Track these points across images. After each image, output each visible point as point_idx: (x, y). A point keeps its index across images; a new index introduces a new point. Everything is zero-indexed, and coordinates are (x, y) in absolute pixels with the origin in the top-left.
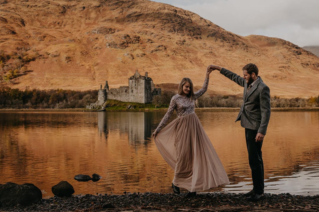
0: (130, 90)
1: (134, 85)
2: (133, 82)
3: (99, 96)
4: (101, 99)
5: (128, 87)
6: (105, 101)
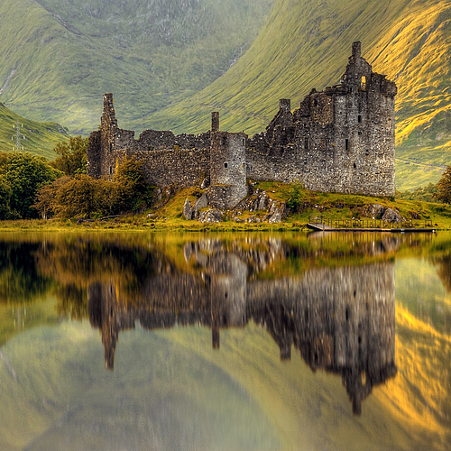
0: (338, 142)
1: (356, 118)
2: (349, 105)
3: (226, 165)
4: (237, 180)
5: (331, 127)
6: (251, 190)
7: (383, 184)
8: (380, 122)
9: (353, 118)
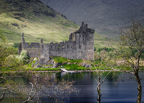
0: (77, 46)
2: (80, 36)
3: (43, 53)
4: (46, 57)
5: (75, 42)
6: (50, 59)
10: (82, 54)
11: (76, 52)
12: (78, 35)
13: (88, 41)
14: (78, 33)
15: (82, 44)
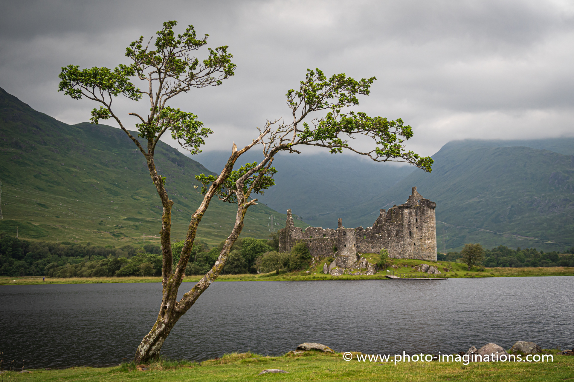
2: (411, 213)
3: (345, 246)
4: (351, 253)
5: (401, 225)
6: (359, 258)
7: (430, 253)
8: (427, 222)
9: (413, 220)
10: (415, 249)
11: (404, 245)
12: (406, 211)
13: (426, 224)
14: (407, 208)
15: (415, 230)
